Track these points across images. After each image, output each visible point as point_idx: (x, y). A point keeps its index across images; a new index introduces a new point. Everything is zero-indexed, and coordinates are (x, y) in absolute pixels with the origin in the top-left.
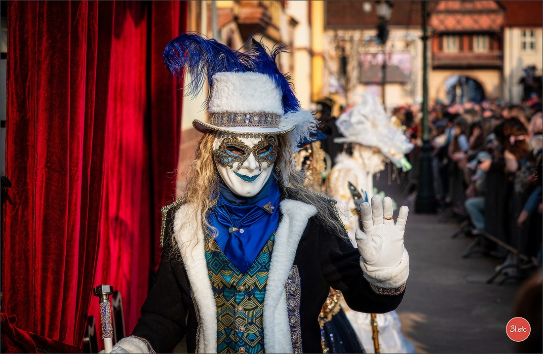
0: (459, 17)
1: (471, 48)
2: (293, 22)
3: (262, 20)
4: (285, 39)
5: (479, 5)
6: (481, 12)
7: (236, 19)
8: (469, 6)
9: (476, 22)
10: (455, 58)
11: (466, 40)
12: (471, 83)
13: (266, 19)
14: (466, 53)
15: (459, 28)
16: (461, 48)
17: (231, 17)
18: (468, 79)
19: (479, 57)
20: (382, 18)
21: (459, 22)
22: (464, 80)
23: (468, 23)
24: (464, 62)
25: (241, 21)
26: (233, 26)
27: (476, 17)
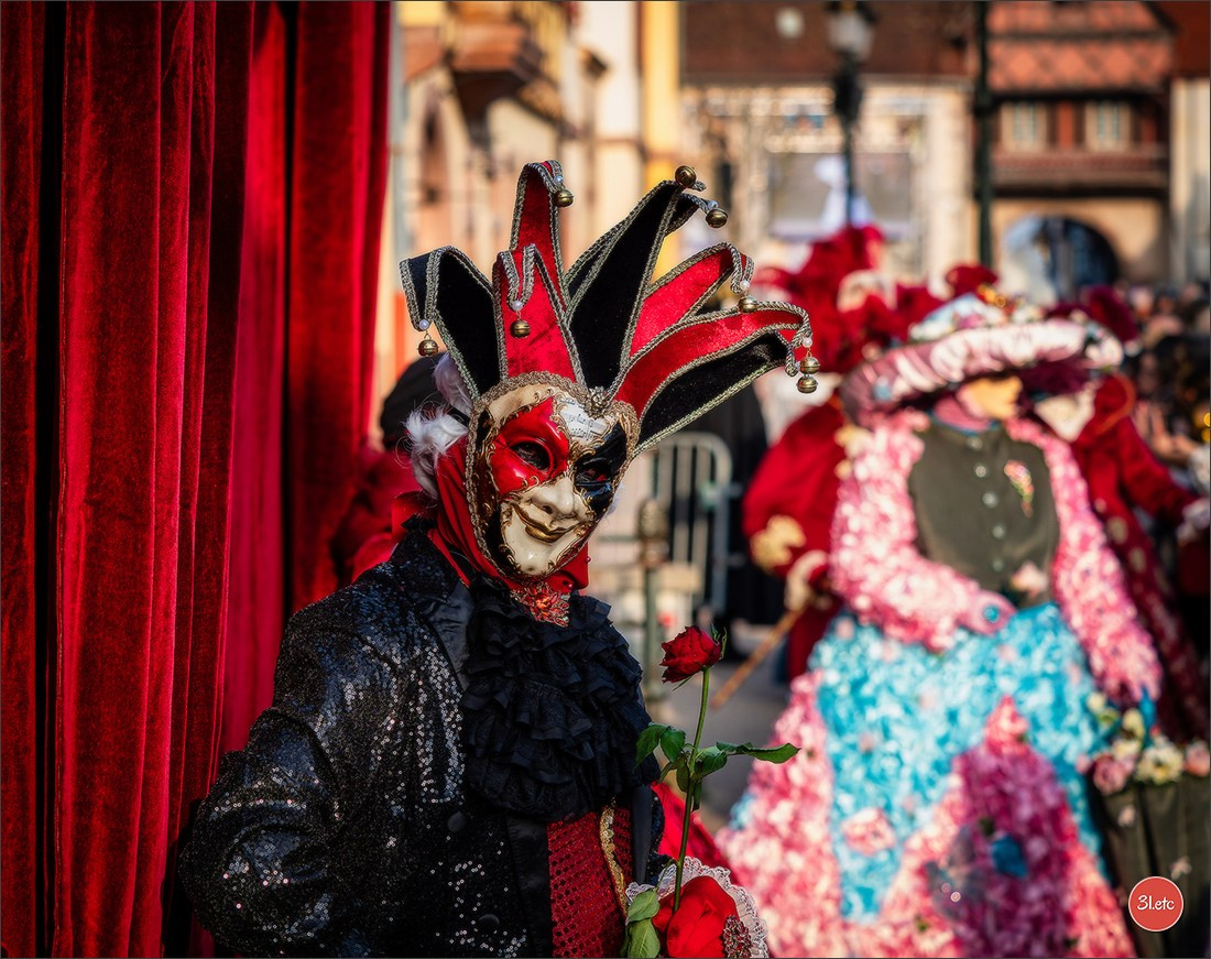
0: (1046, 50)
1: (1079, 137)
2: (595, 67)
3: (519, 60)
4: (574, 112)
5: (1102, 17)
6: (1107, 36)
7: (448, 57)
8: (1073, 19)
9: (1094, 63)
10: (1036, 164)
11: (1065, 116)
12: (1078, 235)
13: (529, 58)
14: (1067, 152)
15: (1046, 80)
16: (1053, 138)
17: (436, 55)
18: (1069, 224)
19: (1102, 162)
20: (845, 54)
21: (1045, 64)
22: (1058, 226)
23: (1070, 66)
24: (1061, 177)
25: (460, 64)
26: (440, 79)
27: (1094, 50)
